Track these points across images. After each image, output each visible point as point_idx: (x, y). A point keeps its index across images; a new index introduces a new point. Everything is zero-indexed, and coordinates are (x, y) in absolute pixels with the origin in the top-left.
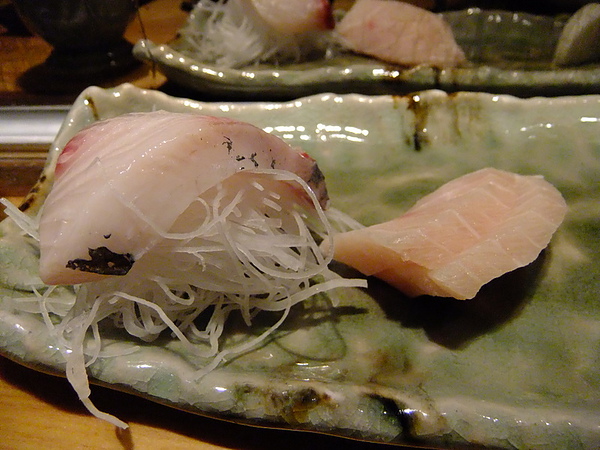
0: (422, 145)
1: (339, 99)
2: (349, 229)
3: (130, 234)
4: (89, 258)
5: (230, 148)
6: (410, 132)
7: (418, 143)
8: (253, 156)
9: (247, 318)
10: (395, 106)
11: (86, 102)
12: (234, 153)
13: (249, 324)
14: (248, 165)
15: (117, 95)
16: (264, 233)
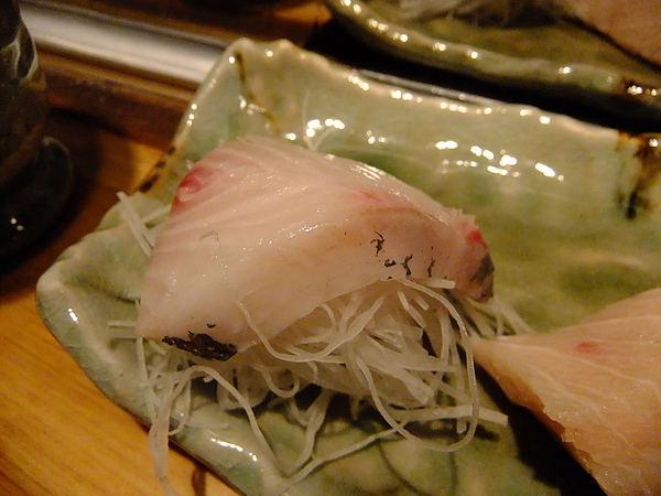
0: (639, 210)
1: (545, 119)
2: (509, 331)
3: (237, 327)
4: (188, 339)
5: (379, 248)
6: (628, 189)
7: (633, 205)
8: (407, 261)
9: (355, 408)
10: (619, 148)
11: (232, 60)
12: (383, 256)
13: (355, 418)
14: (398, 273)
15: (270, 54)
16: (397, 350)
